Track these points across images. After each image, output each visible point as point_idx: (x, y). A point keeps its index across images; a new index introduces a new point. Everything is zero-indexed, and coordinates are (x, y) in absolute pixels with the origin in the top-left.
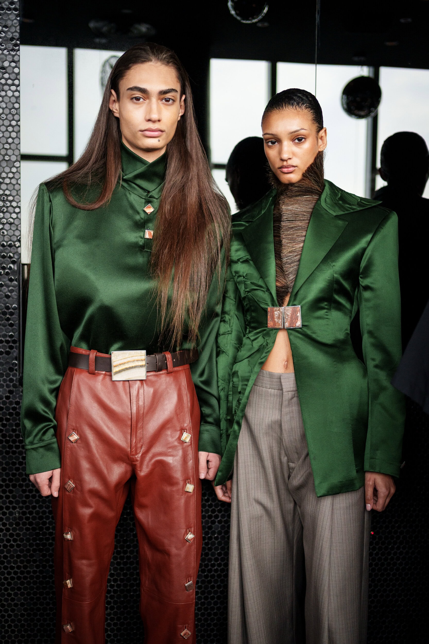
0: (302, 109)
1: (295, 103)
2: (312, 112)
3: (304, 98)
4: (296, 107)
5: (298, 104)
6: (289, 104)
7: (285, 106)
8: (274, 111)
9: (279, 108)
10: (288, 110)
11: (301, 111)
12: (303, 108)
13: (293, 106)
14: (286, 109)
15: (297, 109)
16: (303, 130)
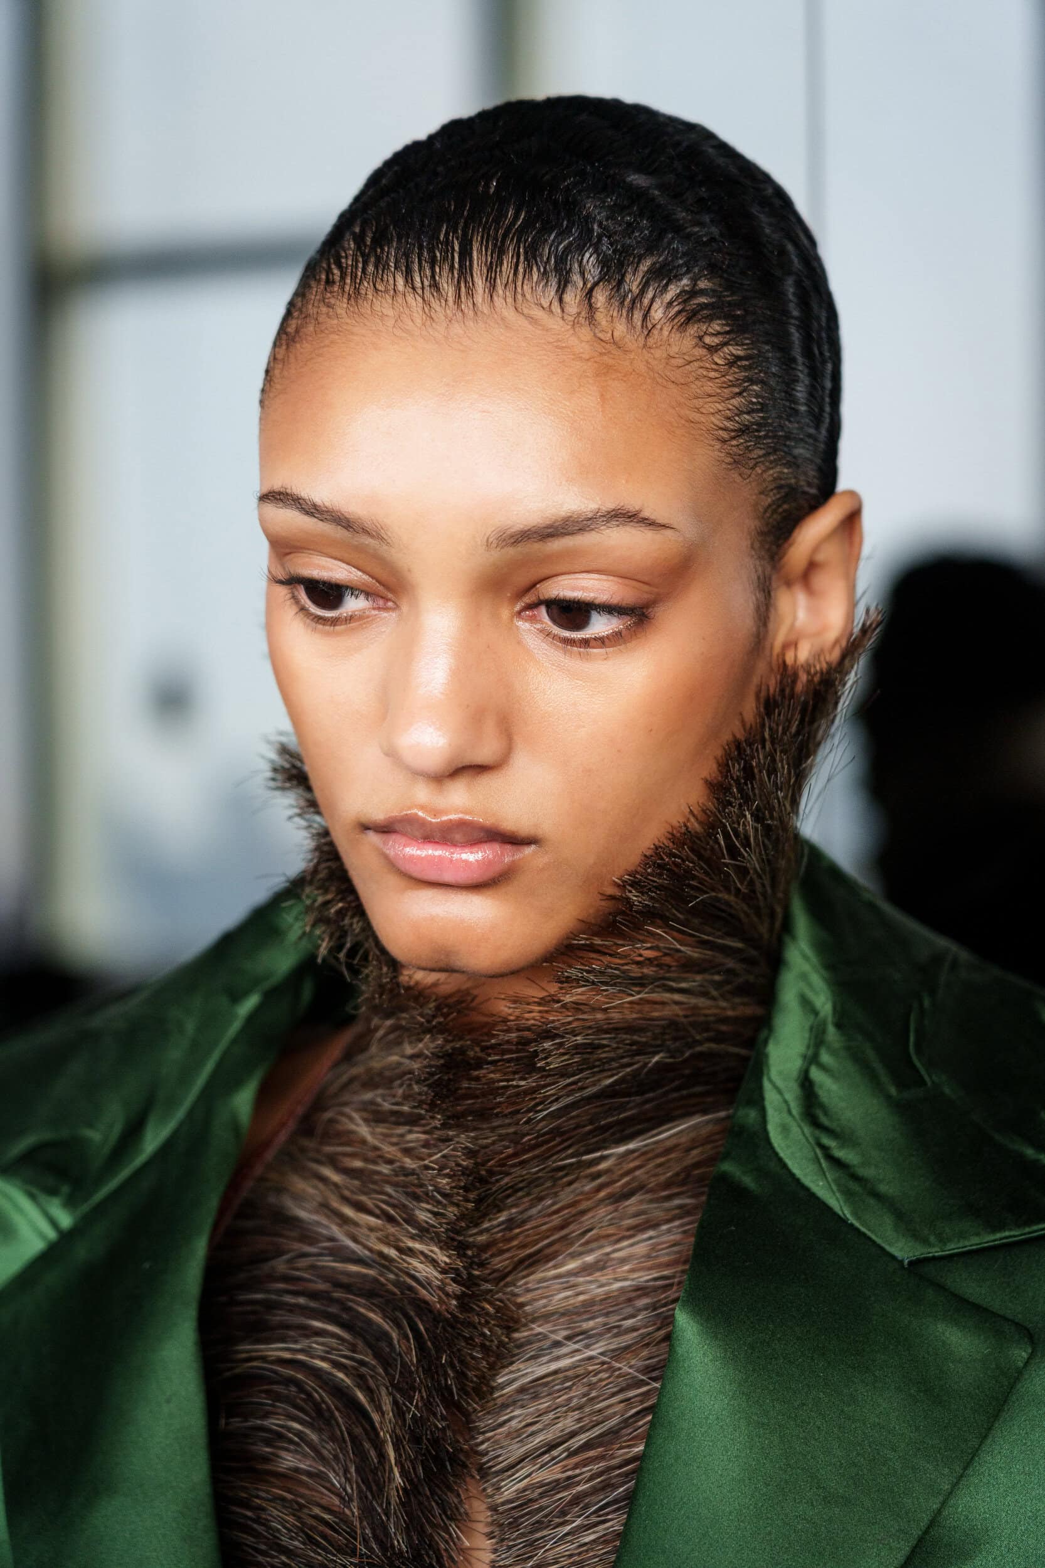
0: (648, 328)
1: (590, 259)
2: (733, 361)
4: (588, 294)
5: (613, 270)
6: (532, 254)
7: (492, 270)
8: (384, 305)
9: (435, 285)
10: (509, 313)
11: (633, 341)
12: (657, 313)
13: (559, 283)
14: (498, 301)
15: (601, 317)
16: (631, 524)
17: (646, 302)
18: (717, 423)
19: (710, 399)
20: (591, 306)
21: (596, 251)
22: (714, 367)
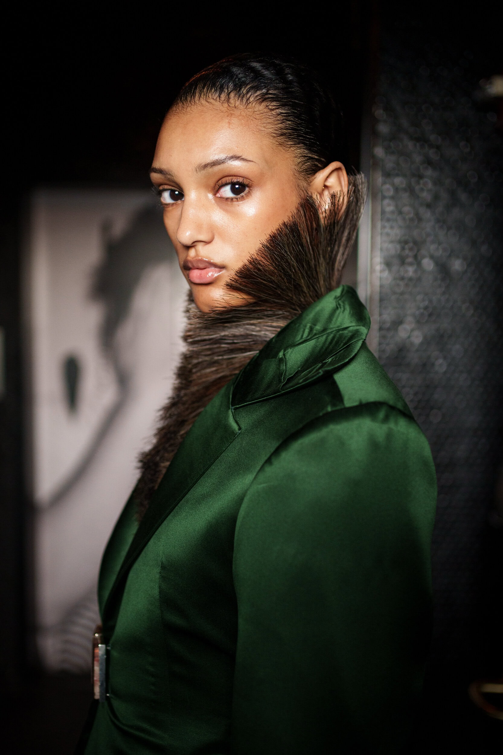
0: (248, 103)
1: (231, 85)
2: (280, 114)
3: (266, 73)
4: (229, 94)
5: (238, 87)
6: (214, 85)
7: (201, 91)
10: (204, 102)
11: (242, 107)
12: (252, 99)
13: (220, 92)
14: (201, 99)
15: (232, 101)
16: (238, 160)
17: (248, 96)
18: (272, 131)
19: (269, 124)
20: (229, 97)
21: (233, 82)
22: (272, 115)
